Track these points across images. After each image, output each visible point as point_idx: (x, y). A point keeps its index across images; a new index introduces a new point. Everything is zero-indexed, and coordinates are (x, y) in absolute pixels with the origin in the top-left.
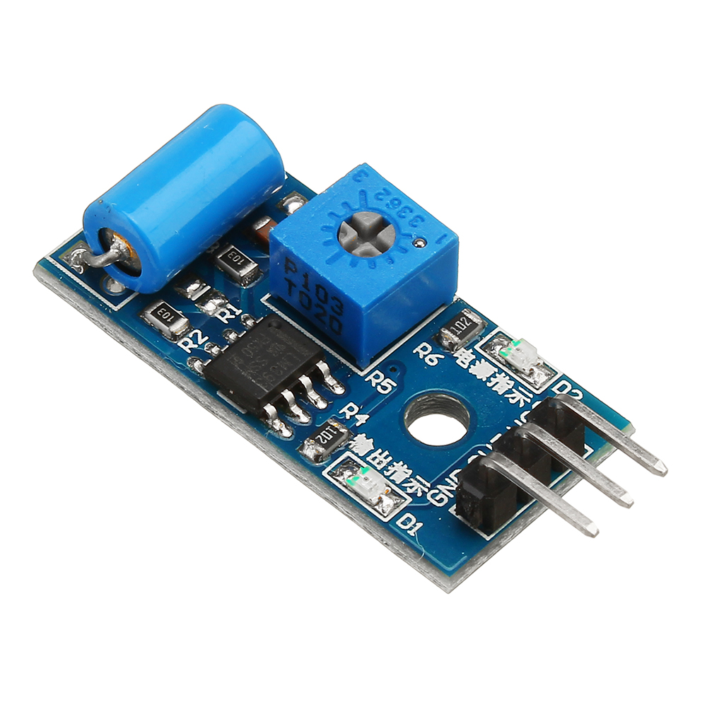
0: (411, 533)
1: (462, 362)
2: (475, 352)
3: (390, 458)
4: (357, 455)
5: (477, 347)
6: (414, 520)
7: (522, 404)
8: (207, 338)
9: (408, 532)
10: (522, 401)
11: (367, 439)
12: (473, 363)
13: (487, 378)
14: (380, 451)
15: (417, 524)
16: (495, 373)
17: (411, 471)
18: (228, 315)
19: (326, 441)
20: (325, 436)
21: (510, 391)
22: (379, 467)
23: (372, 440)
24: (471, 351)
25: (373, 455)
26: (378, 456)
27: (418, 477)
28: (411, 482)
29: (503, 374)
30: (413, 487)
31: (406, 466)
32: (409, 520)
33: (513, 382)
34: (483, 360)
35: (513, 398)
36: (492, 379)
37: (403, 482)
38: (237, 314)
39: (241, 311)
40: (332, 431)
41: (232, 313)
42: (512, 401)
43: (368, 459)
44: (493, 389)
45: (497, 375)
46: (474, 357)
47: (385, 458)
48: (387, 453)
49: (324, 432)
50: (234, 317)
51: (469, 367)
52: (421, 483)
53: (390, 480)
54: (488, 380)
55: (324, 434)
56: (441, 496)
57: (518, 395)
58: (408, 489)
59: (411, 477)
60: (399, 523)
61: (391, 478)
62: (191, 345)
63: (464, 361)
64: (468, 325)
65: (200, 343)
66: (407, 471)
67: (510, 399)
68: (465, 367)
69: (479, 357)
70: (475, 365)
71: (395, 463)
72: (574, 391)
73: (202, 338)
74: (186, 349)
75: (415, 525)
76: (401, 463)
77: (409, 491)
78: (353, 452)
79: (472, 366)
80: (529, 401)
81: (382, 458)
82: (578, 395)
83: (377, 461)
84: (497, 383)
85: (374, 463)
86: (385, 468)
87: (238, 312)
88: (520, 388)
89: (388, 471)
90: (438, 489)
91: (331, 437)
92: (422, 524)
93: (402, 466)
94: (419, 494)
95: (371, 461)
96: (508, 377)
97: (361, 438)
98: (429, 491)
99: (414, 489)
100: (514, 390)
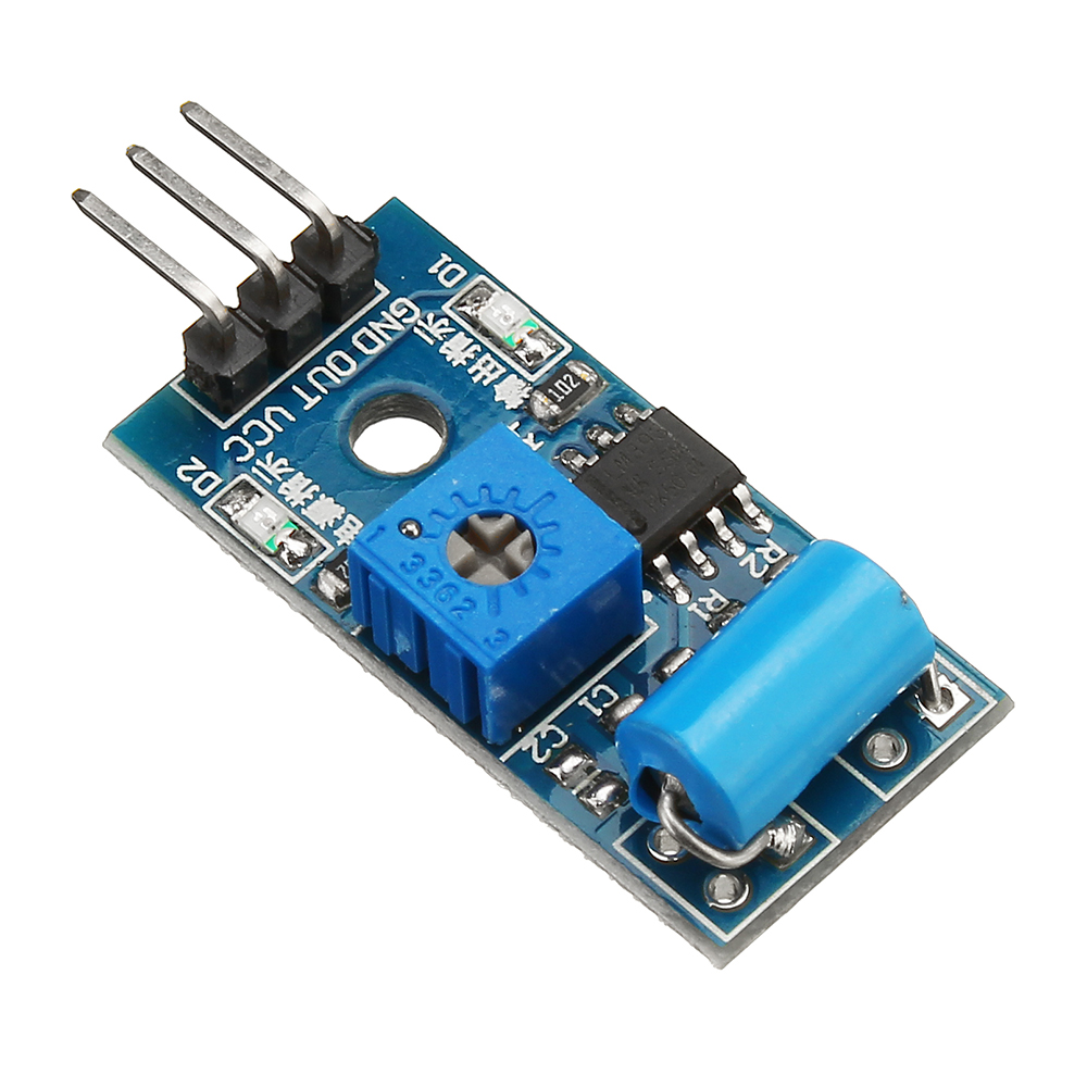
0: (446, 258)
1: (354, 525)
2: (333, 540)
3: (471, 371)
4: (520, 376)
5: (330, 549)
6: (441, 278)
7: (270, 455)
8: (742, 564)
9: (450, 260)
10: (269, 461)
11: (503, 401)
12: (338, 523)
13: (318, 498)
14: (485, 383)
15: (436, 271)
16: (305, 508)
17: (441, 351)
18: (709, 602)
19: (565, 378)
20: (566, 386)
21: (286, 477)
22: (488, 356)
23: (497, 399)
24: (340, 543)
25: (496, 375)
26: (488, 374)
27: (431, 342)
28: (442, 335)
29: (293, 504)
30: (440, 327)
31: (448, 359)
32: (448, 277)
33: (280, 492)
34: (322, 528)
35: (282, 466)
36: (311, 497)
37: (453, 334)
38: (695, 605)
39: (689, 609)
40: (555, 394)
41: (702, 606)
42: (284, 461)
43: (503, 370)
44: (310, 481)
45: (303, 504)
46: (335, 532)
47: (478, 371)
48: (476, 379)
49: (567, 393)
50: (700, 600)
51: (344, 516)
52: (427, 333)
53: (473, 337)
54: (316, 495)
55: (566, 390)
56: (399, 315)
57: (274, 471)
58: (447, 324)
59: (442, 343)
60: (464, 273)
61: (471, 340)
62: (765, 551)
63: (351, 527)
64: (341, 566)
65: (753, 555)
66: (447, 352)
67: (286, 464)
68: (350, 517)
69: (328, 532)
70: (336, 519)
71: (464, 363)
72: (190, 479)
73: (748, 563)
74: (773, 546)
75: (440, 269)
76: (455, 364)
77: (445, 321)
78: (525, 380)
79: (340, 518)
80: (258, 462)
81: (484, 371)
82: (184, 473)
83: (490, 367)
84: (303, 491)
85: (494, 363)
86: (478, 355)
87: (693, 607)
88: (270, 482)
89: (476, 351)
90: (402, 323)
91: (557, 385)
92: (430, 271)
93: (453, 360)
94: (430, 317)
95: (499, 366)
96: (287, 499)
97: (513, 402)
98: (416, 321)
99: (438, 323)
100: (280, 479)
